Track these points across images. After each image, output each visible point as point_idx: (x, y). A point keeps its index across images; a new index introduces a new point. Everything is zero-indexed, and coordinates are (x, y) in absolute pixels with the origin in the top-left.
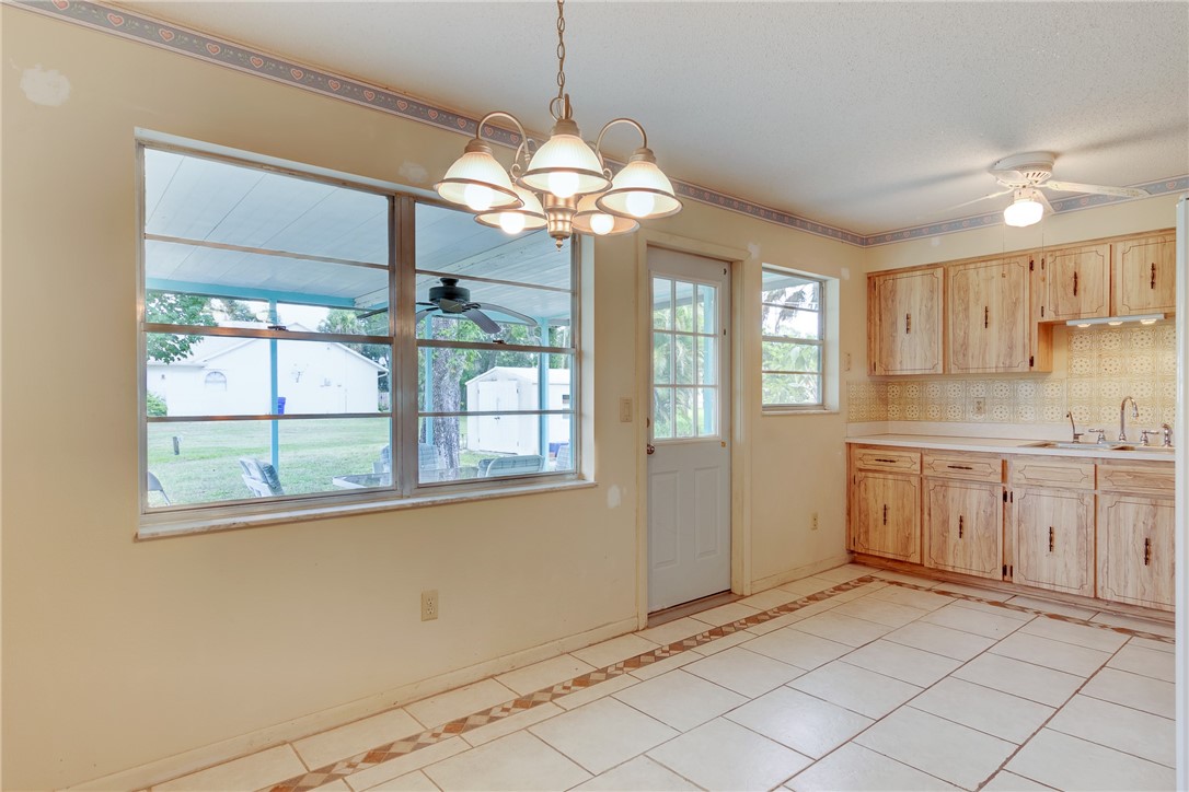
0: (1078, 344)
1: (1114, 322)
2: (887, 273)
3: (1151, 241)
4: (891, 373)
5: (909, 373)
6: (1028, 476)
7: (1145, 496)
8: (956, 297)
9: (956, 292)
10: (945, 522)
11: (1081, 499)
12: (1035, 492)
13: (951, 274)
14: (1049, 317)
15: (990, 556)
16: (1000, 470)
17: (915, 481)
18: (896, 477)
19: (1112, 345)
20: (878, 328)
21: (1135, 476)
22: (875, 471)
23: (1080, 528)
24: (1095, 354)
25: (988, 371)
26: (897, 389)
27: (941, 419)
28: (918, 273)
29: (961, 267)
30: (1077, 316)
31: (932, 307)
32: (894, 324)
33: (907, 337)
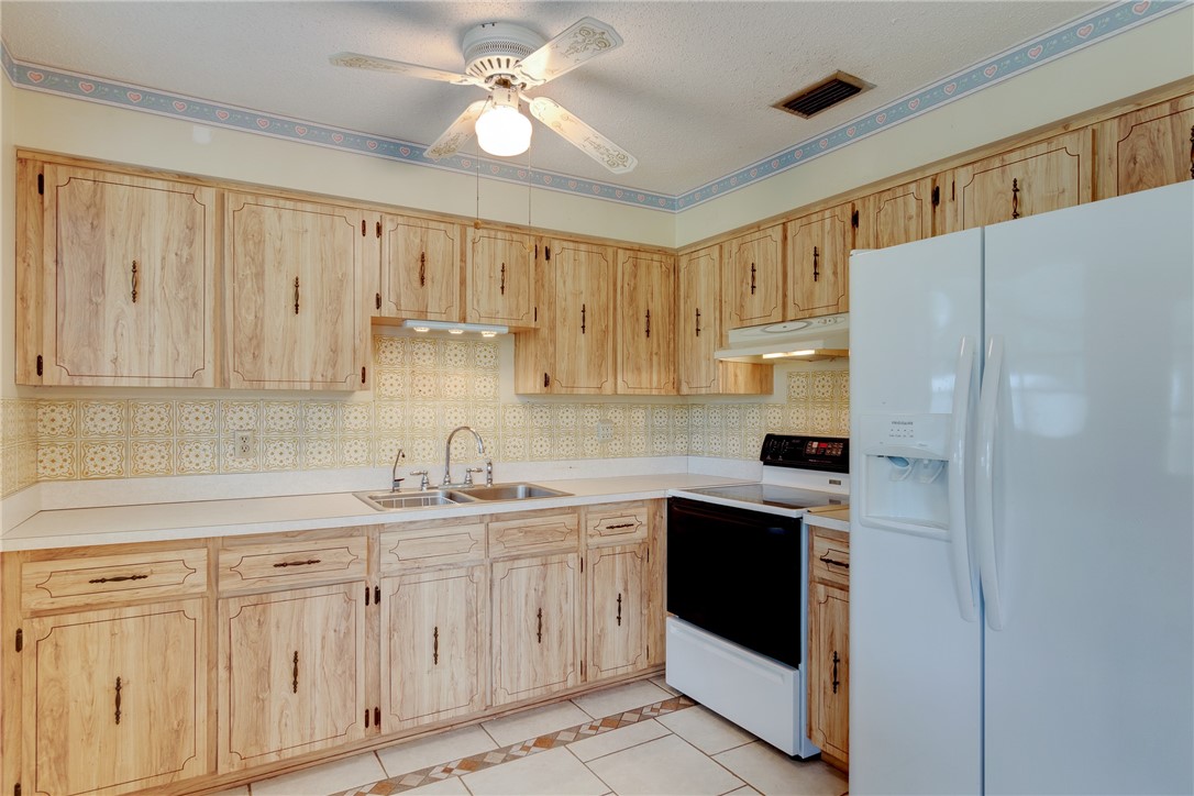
0: (388, 354)
1: (457, 331)
2: (76, 162)
3: (500, 235)
4: (87, 382)
5: (135, 383)
6: (403, 555)
7: (533, 556)
8: (240, 249)
9: (238, 239)
10: (263, 674)
11: (470, 576)
12: (413, 578)
13: (230, 205)
14: (388, 310)
15: (345, 705)
16: (363, 554)
17: (193, 608)
18: (146, 609)
19: (425, 359)
20: (49, 281)
21: (526, 531)
22: (88, 607)
23: (469, 616)
24: (408, 369)
25: (297, 386)
26: (62, 415)
27: (168, 473)
28: (159, 184)
29: (250, 199)
30: (422, 315)
31: (190, 260)
32: (97, 276)
33: (130, 309)
